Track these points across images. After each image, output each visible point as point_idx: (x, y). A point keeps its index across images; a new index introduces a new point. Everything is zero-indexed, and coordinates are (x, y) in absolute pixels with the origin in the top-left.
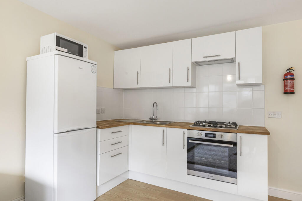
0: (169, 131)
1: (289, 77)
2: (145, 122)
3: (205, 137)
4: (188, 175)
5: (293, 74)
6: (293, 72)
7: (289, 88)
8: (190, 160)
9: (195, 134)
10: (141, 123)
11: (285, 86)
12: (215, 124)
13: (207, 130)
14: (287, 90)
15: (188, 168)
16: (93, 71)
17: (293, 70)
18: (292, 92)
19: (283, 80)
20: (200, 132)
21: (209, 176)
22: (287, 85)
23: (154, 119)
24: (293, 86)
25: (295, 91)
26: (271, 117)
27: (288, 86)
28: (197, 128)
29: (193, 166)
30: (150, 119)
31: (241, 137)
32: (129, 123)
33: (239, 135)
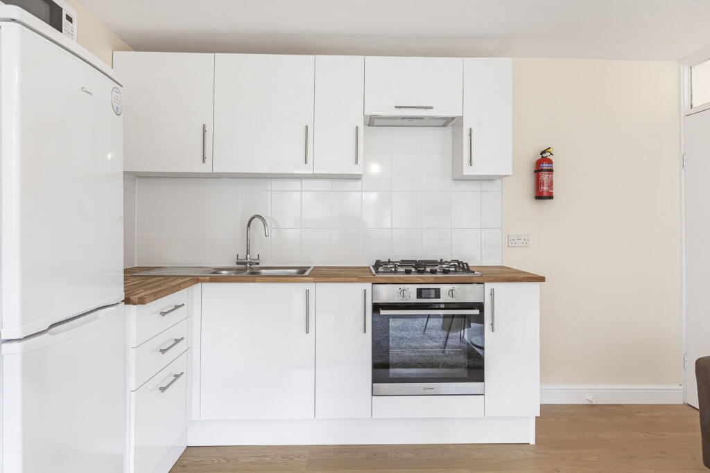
0: (325, 292)
1: (545, 166)
2: (224, 273)
3: (418, 298)
4: (373, 397)
5: (550, 162)
6: (551, 157)
7: (545, 188)
8: (379, 361)
9: (387, 293)
10: (215, 276)
11: (538, 183)
12: (419, 266)
13: (422, 281)
14: (542, 193)
15: (375, 380)
16: (116, 105)
17: (551, 154)
18: (550, 197)
19: (535, 172)
20: (402, 286)
21: (425, 389)
22: (543, 182)
23: (251, 264)
24: (551, 185)
25: (554, 195)
26: (514, 245)
27: (545, 185)
28: (399, 278)
29: (389, 373)
30: (238, 263)
31: (492, 290)
32: (196, 280)
33: (488, 286)
